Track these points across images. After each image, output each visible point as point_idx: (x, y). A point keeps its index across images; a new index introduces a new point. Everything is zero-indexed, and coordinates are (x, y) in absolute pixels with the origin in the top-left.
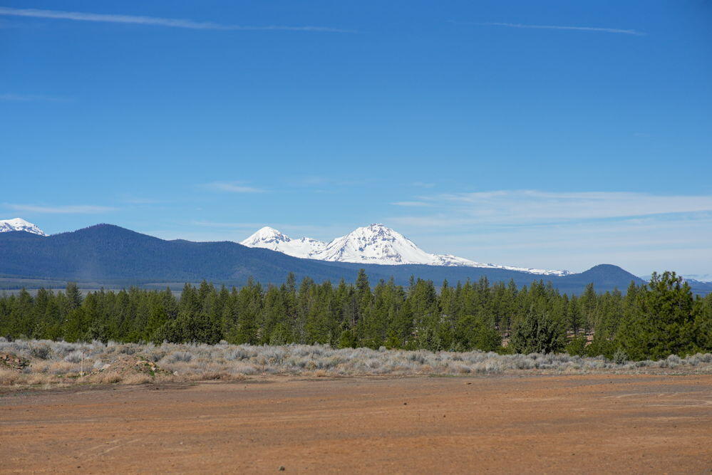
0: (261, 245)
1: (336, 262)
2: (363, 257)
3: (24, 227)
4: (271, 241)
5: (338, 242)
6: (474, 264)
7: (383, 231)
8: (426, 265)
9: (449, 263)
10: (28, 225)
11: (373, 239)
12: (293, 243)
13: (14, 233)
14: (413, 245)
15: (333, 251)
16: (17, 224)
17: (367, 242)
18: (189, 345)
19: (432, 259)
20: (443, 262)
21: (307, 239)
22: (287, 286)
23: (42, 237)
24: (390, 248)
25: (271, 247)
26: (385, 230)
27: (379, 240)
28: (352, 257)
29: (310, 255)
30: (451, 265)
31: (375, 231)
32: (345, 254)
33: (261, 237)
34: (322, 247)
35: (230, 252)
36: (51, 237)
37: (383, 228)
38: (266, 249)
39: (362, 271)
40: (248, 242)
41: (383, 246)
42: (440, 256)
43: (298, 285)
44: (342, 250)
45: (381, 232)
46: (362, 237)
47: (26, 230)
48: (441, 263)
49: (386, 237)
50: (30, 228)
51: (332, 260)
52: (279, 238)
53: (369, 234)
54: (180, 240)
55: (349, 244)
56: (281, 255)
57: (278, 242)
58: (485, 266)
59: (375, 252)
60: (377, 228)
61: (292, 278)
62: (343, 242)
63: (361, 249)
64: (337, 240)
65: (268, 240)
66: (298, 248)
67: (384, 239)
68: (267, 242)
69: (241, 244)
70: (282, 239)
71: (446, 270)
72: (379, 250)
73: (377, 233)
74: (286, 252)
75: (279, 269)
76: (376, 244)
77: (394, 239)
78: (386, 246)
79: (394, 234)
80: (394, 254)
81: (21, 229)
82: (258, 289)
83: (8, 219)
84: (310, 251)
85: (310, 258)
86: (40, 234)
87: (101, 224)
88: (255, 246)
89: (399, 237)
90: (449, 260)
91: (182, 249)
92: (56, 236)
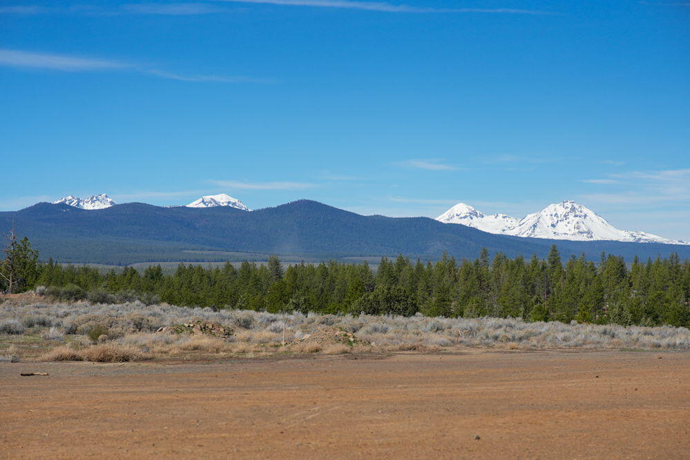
0: (456, 221)
1: (528, 238)
2: (555, 233)
3: (229, 203)
4: (465, 217)
5: (531, 219)
6: (665, 241)
7: (574, 208)
8: (617, 242)
9: (640, 239)
10: (233, 200)
11: (565, 216)
12: (486, 218)
13: (219, 208)
14: (604, 221)
15: (525, 227)
16: (222, 199)
17: (560, 219)
18: (386, 316)
19: (623, 236)
20: (633, 238)
21: (501, 216)
22: (481, 261)
23: (246, 212)
24: (581, 224)
25: (466, 222)
26: (576, 206)
27: (571, 217)
28: (545, 233)
29: (504, 230)
30: (642, 241)
31: (567, 208)
32: (537, 230)
33: (456, 213)
34: (515, 223)
35: (426, 226)
36: (254, 212)
37: (575, 205)
38: (460, 224)
39: (554, 247)
40: (443, 218)
41: (574, 223)
42: (631, 232)
43: (492, 260)
44: (535, 226)
45: (573, 209)
46: (554, 213)
47: (230, 205)
48: (632, 240)
49: (577, 213)
50: (234, 204)
51: (525, 236)
52: (473, 214)
53: (561, 210)
54: (378, 216)
55: (541, 220)
56: (474, 231)
57: (472, 218)
58: (676, 242)
59: (567, 228)
60: (569, 205)
61: (485, 253)
62: (536, 218)
63: (553, 226)
64: (529, 216)
65: (462, 215)
66: (491, 224)
67: (576, 216)
68: (461, 218)
69: (437, 219)
70: (476, 215)
71: (636, 246)
72: (571, 226)
73: (569, 210)
74: (481, 228)
75: (472, 244)
76: (568, 220)
77: (585, 216)
78: (578, 222)
79: (585, 210)
80: (586, 230)
81: (225, 204)
82: (453, 263)
83: (214, 195)
84: (503, 227)
85: (503, 233)
86: (243, 209)
87: (301, 200)
88: (450, 222)
89: (591, 214)
90: (640, 236)
91: (379, 224)
92: (259, 211)
